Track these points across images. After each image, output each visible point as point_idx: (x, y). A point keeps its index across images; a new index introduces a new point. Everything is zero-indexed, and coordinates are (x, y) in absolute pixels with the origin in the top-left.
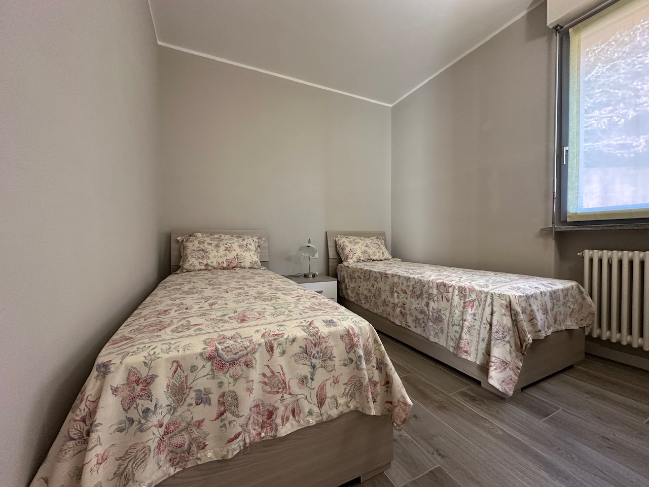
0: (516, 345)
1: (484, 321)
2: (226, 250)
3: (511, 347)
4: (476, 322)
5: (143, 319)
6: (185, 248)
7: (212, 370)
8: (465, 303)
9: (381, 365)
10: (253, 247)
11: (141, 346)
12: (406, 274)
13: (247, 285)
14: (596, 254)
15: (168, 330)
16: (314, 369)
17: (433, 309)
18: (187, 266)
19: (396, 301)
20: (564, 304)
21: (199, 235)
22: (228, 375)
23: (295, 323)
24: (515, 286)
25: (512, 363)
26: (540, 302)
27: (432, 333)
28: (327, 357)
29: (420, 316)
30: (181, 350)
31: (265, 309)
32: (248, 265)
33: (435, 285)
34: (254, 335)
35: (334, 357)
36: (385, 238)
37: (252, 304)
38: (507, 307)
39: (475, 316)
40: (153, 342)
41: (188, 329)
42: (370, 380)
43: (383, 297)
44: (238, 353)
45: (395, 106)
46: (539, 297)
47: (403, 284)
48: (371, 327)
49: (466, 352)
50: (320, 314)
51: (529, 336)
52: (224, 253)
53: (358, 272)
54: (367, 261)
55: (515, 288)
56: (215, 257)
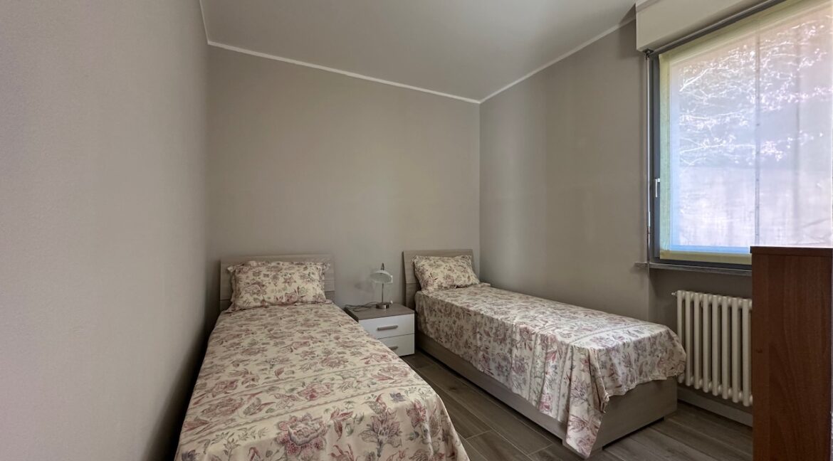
0: (595, 403)
1: (565, 376)
2: (285, 282)
3: (589, 405)
4: (558, 376)
5: (210, 395)
6: (237, 280)
7: (286, 454)
8: (547, 354)
9: (447, 437)
10: (316, 277)
11: (220, 433)
12: (490, 314)
13: (312, 338)
14: (689, 295)
15: (241, 411)
16: (380, 445)
17: (516, 356)
18: (240, 303)
19: (479, 343)
20: (652, 353)
21: (254, 263)
22: (299, 458)
23: (362, 399)
24: (598, 336)
25: (590, 422)
26: (622, 354)
27: (515, 383)
28: (393, 432)
29: (503, 363)
30: (257, 436)
31: (333, 379)
32: (311, 299)
33: (518, 330)
34: (324, 416)
35: (401, 432)
36: (473, 257)
37: (320, 372)
38: (586, 362)
39: (556, 369)
40: (229, 428)
41: (260, 410)
42: (435, 453)
43: (465, 337)
44: (309, 435)
45: (484, 103)
46: (621, 349)
47: (486, 325)
48: (438, 399)
49: (548, 407)
50: (388, 385)
51: (607, 394)
52: (283, 286)
53: (439, 304)
54: (450, 288)
55: (598, 339)
56: (273, 291)
